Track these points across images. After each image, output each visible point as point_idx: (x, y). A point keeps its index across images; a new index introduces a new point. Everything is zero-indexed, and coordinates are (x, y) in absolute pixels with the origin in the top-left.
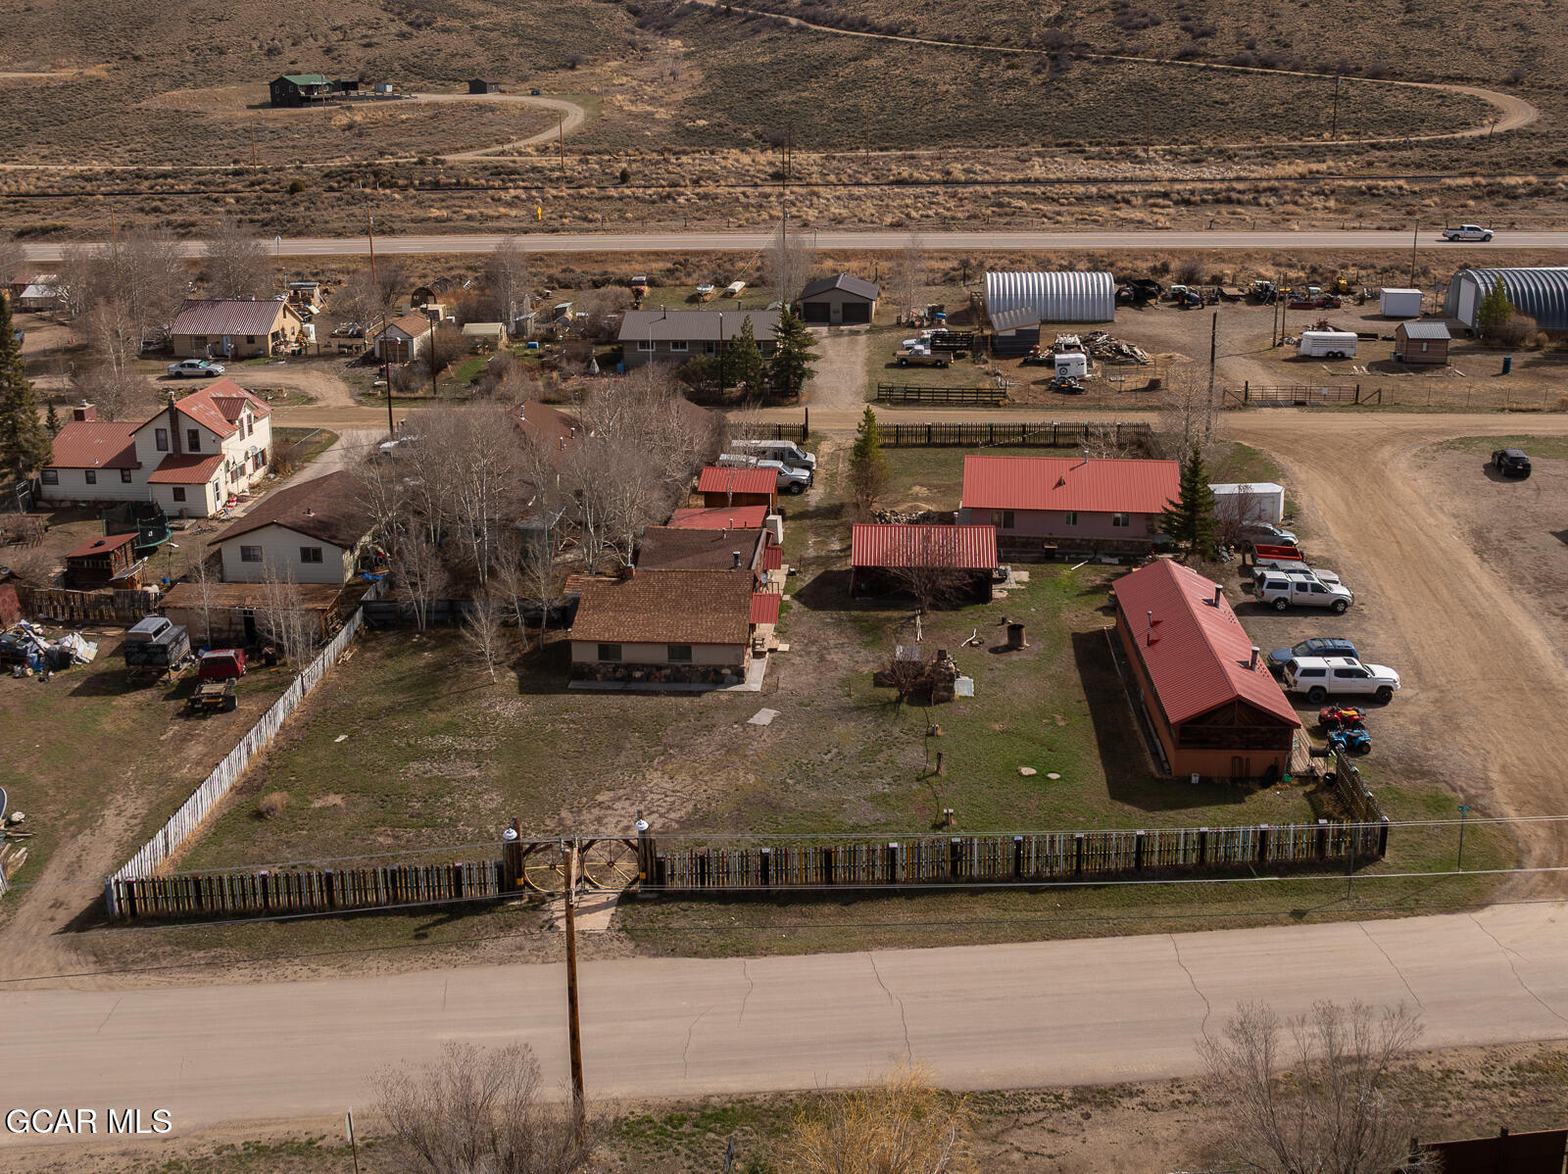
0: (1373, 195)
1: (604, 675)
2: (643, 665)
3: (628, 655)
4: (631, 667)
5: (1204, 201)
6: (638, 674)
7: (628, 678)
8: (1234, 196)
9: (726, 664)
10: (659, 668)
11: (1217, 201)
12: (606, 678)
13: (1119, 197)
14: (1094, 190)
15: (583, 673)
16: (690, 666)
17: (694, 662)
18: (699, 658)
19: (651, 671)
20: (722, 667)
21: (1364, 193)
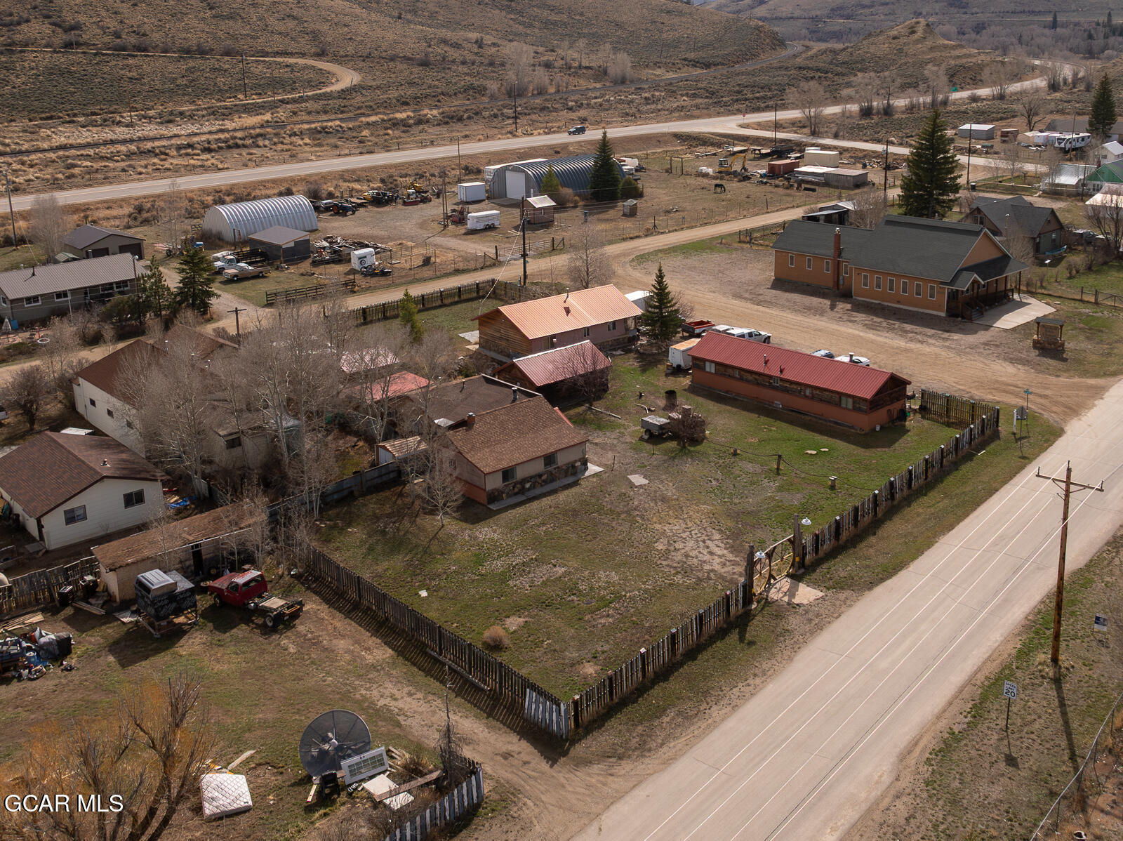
0: (327, 133)
1: (508, 494)
2: (531, 477)
3: (520, 474)
4: (524, 481)
5: (221, 148)
6: (528, 486)
7: (523, 491)
8: (240, 142)
9: (577, 458)
10: (540, 476)
11: (229, 147)
12: (509, 496)
13: (157, 151)
14: (133, 147)
15: (494, 497)
16: (558, 468)
17: (559, 464)
18: (562, 460)
19: (536, 479)
20: (575, 462)
21: (320, 132)
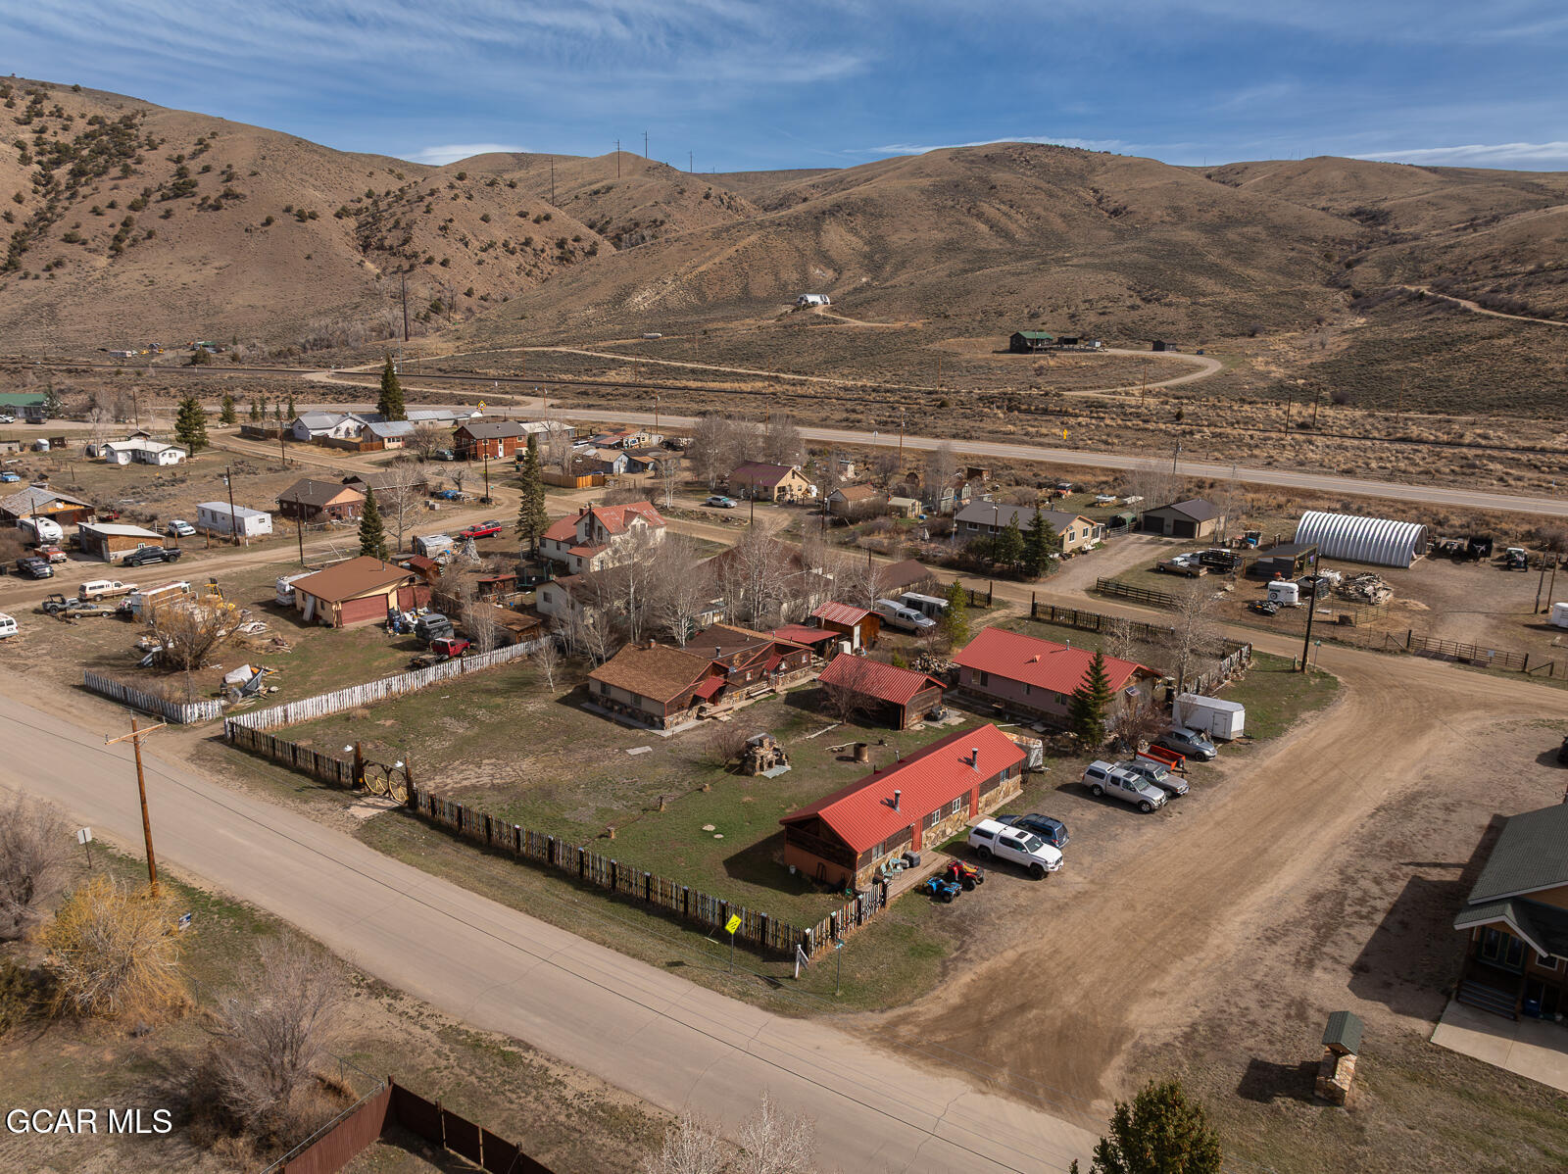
1: (602, 703)
2: (620, 703)
3: (614, 694)
4: (615, 702)
6: (616, 708)
7: (611, 709)
10: (626, 707)
15: (593, 699)
16: (639, 710)
18: (646, 706)
19: (622, 708)
20: (655, 715)
